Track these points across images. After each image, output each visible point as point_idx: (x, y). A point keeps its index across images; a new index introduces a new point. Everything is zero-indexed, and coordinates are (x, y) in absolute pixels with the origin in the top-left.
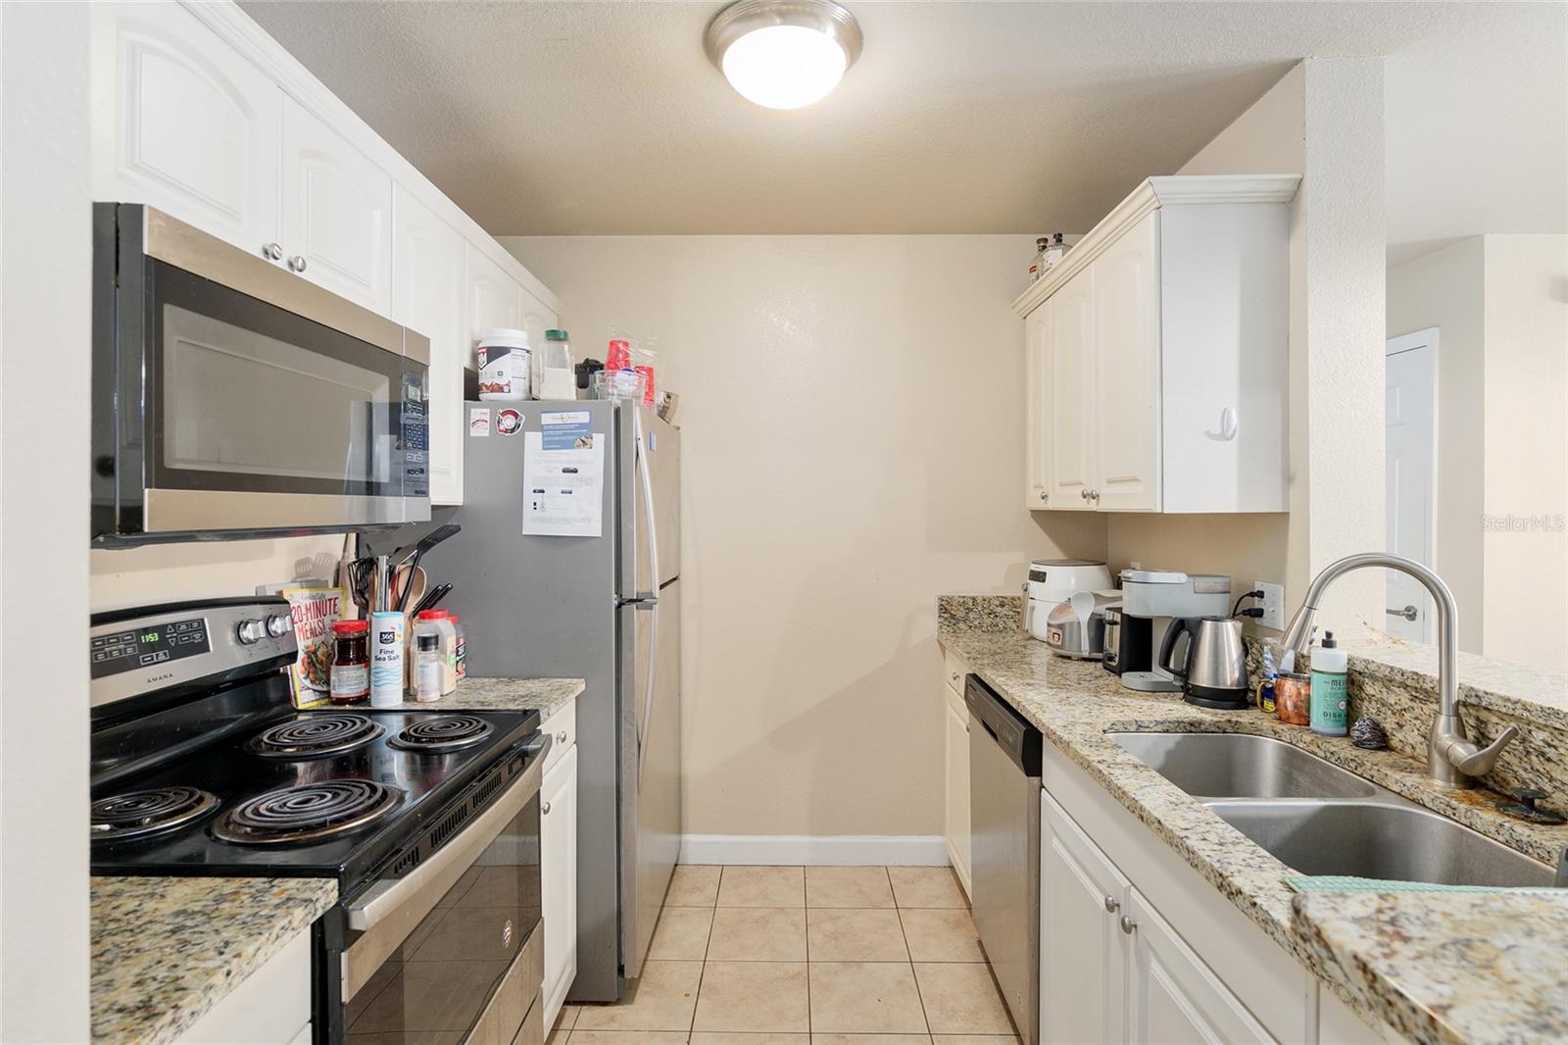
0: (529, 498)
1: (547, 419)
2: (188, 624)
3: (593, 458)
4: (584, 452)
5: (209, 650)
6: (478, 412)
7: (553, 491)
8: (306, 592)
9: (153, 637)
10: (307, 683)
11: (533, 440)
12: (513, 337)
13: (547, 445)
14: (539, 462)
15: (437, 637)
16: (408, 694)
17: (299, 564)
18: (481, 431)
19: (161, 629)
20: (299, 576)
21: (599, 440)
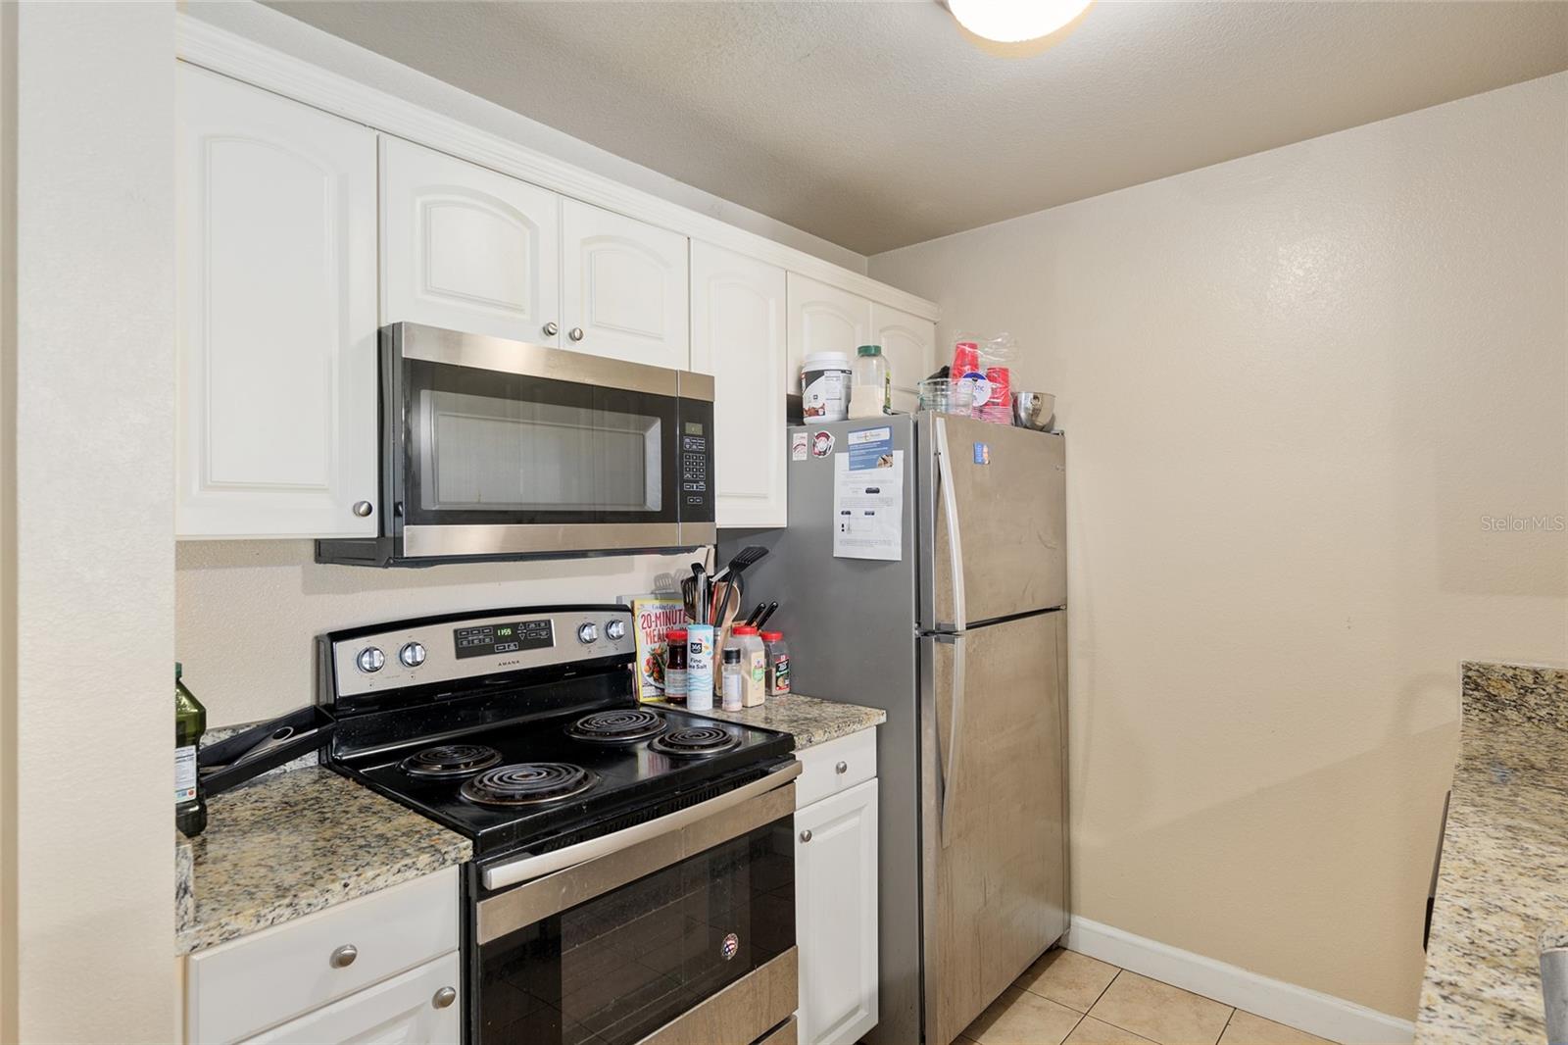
0: (839, 519)
1: (854, 439)
2: (538, 623)
3: (892, 477)
4: (884, 470)
5: (552, 645)
6: (800, 437)
7: (858, 512)
8: (657, 603)
9: (507, 632)
10: (651, 680)
11: (842, 460)
12: (833, 359)
13: (854, 465)
14: (848, 482)
15: (738, 652)
16: (718, 701)
17: (657, 579)
18: (800, 455)
19: (514, 626)
20: (658, 588)
21: (898, 456)
